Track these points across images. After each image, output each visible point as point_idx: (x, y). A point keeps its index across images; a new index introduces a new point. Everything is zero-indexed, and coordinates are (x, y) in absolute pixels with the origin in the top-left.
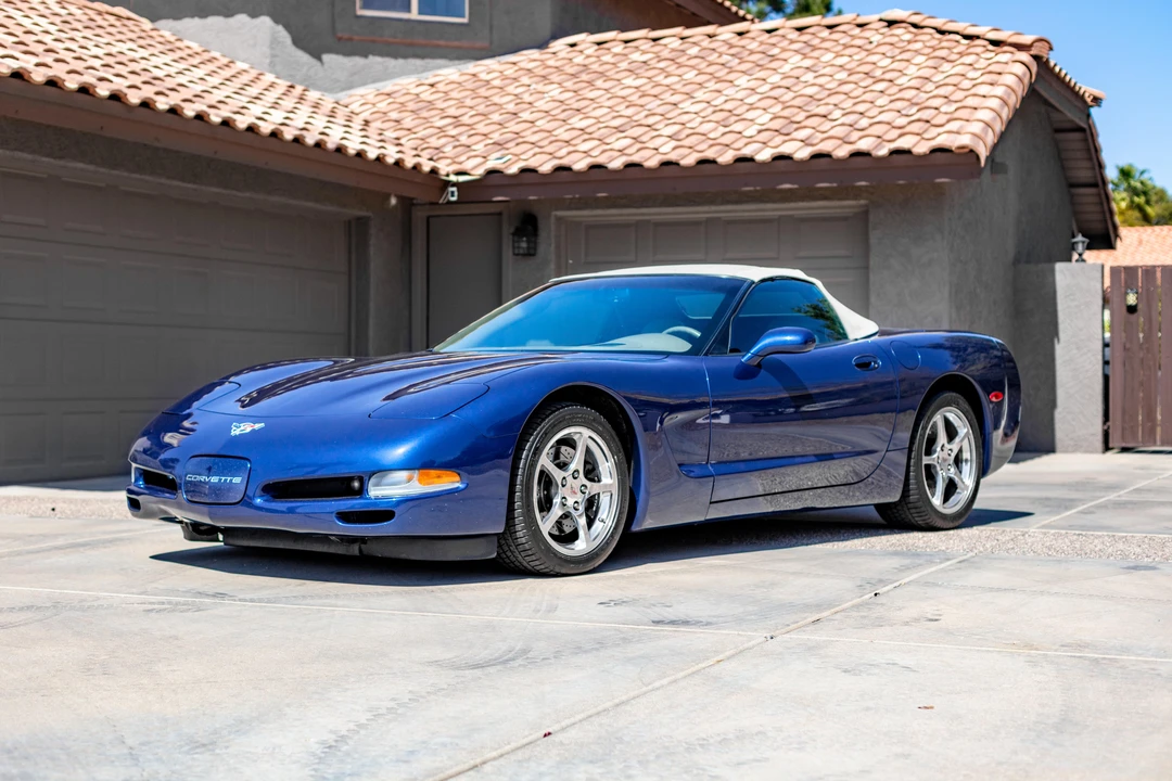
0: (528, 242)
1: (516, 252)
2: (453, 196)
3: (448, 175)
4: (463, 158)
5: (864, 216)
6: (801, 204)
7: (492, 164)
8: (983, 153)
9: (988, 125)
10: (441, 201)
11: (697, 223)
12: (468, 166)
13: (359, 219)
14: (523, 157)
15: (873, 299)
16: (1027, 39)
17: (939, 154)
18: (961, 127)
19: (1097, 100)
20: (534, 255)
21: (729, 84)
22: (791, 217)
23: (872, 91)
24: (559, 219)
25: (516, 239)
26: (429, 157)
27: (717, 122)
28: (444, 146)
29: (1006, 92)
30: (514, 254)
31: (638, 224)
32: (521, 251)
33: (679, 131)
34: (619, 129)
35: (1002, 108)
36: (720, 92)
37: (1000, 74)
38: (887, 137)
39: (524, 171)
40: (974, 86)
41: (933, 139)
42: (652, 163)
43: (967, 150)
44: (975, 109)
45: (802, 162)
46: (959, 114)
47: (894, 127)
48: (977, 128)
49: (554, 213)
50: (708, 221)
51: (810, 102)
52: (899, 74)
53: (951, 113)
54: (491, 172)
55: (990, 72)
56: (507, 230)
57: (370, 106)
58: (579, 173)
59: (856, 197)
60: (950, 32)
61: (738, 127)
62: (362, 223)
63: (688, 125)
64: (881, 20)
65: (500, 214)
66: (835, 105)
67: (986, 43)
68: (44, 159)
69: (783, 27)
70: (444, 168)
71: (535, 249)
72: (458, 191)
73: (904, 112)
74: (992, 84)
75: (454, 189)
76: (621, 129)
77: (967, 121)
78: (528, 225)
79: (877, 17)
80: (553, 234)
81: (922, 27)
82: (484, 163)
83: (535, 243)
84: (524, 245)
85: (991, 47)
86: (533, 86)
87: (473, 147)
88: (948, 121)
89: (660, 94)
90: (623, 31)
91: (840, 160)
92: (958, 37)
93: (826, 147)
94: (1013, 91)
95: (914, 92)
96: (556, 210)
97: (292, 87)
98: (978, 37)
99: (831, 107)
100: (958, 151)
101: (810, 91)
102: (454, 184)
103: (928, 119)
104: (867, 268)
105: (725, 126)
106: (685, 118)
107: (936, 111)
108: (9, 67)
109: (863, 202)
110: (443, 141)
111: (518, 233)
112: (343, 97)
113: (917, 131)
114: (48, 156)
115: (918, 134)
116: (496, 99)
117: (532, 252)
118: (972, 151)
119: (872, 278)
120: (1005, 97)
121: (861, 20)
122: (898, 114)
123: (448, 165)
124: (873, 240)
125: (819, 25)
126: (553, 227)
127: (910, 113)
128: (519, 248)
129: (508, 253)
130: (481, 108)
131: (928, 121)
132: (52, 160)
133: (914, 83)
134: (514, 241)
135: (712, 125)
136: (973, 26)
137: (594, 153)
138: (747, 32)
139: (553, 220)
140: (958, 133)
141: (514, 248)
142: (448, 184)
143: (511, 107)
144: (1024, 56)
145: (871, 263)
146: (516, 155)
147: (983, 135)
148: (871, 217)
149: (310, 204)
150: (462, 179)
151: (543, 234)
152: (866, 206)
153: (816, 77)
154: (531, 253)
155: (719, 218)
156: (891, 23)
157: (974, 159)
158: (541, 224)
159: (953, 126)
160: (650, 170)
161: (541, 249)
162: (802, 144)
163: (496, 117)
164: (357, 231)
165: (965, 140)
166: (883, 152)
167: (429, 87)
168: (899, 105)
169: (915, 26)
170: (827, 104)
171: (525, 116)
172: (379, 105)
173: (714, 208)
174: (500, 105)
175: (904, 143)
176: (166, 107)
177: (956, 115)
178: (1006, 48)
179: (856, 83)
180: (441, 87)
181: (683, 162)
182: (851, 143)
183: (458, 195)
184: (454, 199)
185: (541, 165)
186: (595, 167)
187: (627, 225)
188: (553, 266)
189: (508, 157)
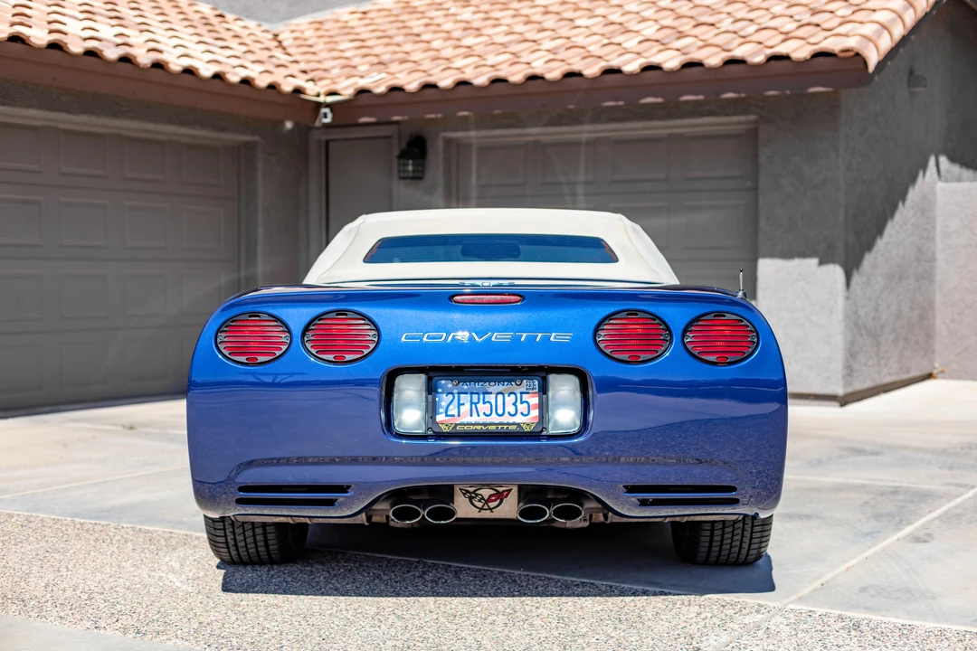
0: (413, 164)
1: (402, 175)
3: (318, 95)
4: (342, 78)
5: (754, 132)
6: (686, 121)
7: (363, 83)
8: (873, 59)
9: (885, 28)
10: (316, 124)
12: (340, 87)
13: (246, 144)
14: (398, 75)
15: (762, 224)
17: (821, 59)
18: (853, 29)
20: (420, 178)
22: (681, 135)
24: (449, 142)
25: (402, 161)
26: (310, 77)
28: (333, 67)
30: (401, 178)
31: (527, 146)
32: (406, 175)
33: (561, 45)
34: (504, 45)
35: (905, 9)
38: (769, 43)
39: (391, 89)
41: (819, 42)
42: (518, 77)
43: (851, 54)
44: (874, 10)
45: (671, 72)
47: (780, 33)
48: (869, 29)
49: (441, 135)
53: (846, 16)
54: (362, 92)
56: (396, 152)
58: (445, 90)
59: (744, 112)
61: (620, 39)
62: (249, 146)
63: (573, 39)
65: (389, 137)
66: (728, 14)
70: (313, 89)
71: (423, 172)
72: (332, 111)
73: (796, 17)
75: (327, 110)
76: (506, 45)
77: (861, 23)
78: (416, 149)
80: (440, 155)
82: (356, 82)
83: (423, 166)
84: (410, 168)
87: (359, 68)
88: (841, 24)
91: (712, 69)
93: (697, 55)
96: (445, 131)
99: (723, 16)
100: (843, 54)
102: (327, 105)
103: (819, 22)
104: (756, 189)
106: (574, 32)
107: (832, 15)
109: (752, 117)
110: (336, 62)
111: (404, 155)
112: (281, 26)
113: (802, 36)
115: (803, 39)
116: (410, 23)
117: (420, 175)
118: (858, 54)
119: (761, 200)
122: (789, 20)
123: (321, 87)
124: (763, 159)
126: (440, 150)
127: (802, 18)
128: (404, 171)
131: (818, 25)
134: (399, 165)
137: (466, 70)
139: (441, 141)
140: (847, 35)
141: (399, 171)
142: (319, 105)
145: (761, 184)
146: (392, 74)
147: (874, 37)
148: (760, 135)
150: (333, 99)
151: (431, 156)
152: (755, 122)
154: (418, 177)
157: (862, 65)
158: (429, 145)
159: (843, 29)
161: (429, 171)
162: (677, 53)
164: (245, 156)
165: (852, 43)
166: (760, 59)
167: (361, 15)
168: (794, 10)
171: (426, 36)
172: (305, 32)
173: (598, 127)
174: (410, 28)
175: (782, 49)
177: (853, 18)
180: (371, 14)
181: (549, 76)
182: (729, 51)
183: (333, 118)
184: (328, 120)
185: (409, 83)
186: (461, 83)
187: (516, 147)
188: (441, 189)
189: (384, 76)
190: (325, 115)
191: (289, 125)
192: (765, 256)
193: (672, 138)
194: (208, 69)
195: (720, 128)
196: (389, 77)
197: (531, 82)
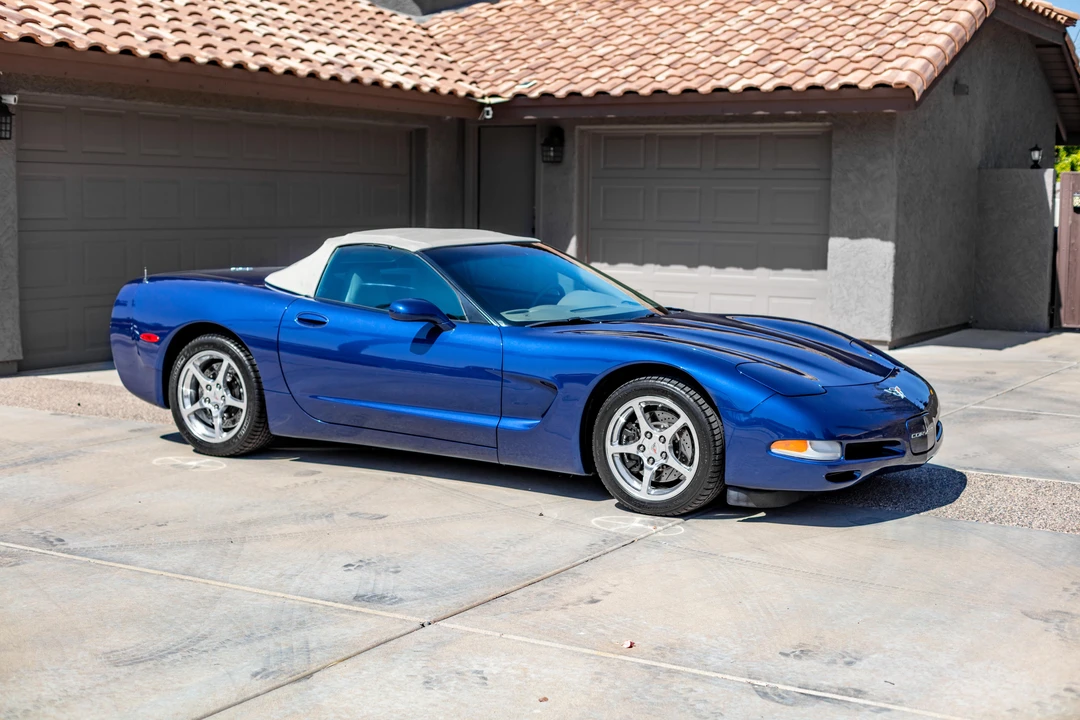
0: (554, 151)
1: (545, 159)
2: (488, 114)
3: (483, 97)
4: (500, 81)
5: (827, 137)
7: (519, 89)
8: (918, 87)
9: (929, 61)
10: (478, 119)
11: (693, 138)
12: (499, 90)
13: (418, 131)
14: (547, 82)
15: (833, 207)
17: (880, 89)
18: (906, 64)
19: (1072, 21)
20: (559, 162)
21: (734, 14)
22: (771, 133)
23: (845, 25)
24: (582, 132)
25: (545, 148)
26: (472, 80)
27: (710, 52)
28: (489, 69)
29: (956, 29)
30: (544, 162)
31: (647, 138)
32: (548, 159)
33: (678, 60)
34: (630, 57)
35: (948, 43)
36: (723, 22)
37: (957, 10)
38: (842, 72)
39: (544, 95)
40: (931, 22)
41: (880, 74)
42: (647, 90)
43: (903, 87)
44: (924, 45)
45: (767, 93)
46: (910, 51)
47: (851, 61)
48: (917, 64)
49: (577, 127)
50: (704, 136)
51: (793, 34)
52: (875, 8)
53: (904, 48)
54: (518, 96)
55: (948, 9)
56: (540, 140)
57: (445, 28)
58: (587, 98)
59: (822, 120)
61: (724, 58)
62: (420, 135)
63: (687, 54)
65: (535, 126)
66: (811, 38)
68: (116, 101)
70: (478, 92)
71: (562, 157)
72: (492, 110)
73: (864, 47)
74: (946, 21)
75: (489, 109)
76: (633, 57)
77: (913, 57)
78: (555, 136)
80: (577, 145)
82: (513, 87)
83: (562, 152)
84: (552, 154)
86: (579, 12)
87: (512, 71)
88: (898, 57)
89: (675, 23)
91: (798, 92)
93: (787, 80)
94: (963, 27)
95: (880, 27)
96: (580, 125)
97: (381, 13)
99: (808, 40)
100: (897, 87)
101: (795, 23)
102: (489, 105)
103: (881, 54)
104: (829, 179)
105: (717, 56)
106: (687, 47)
107: (892, 47)
108: (53, 38)
109: (827, 124)
110: (490, 64)
111: (547, 143)
112: (428, 20)
113: (867, 67)
114: (119, 98)
115: (867, 70)
116: (546, 25)
118: (908, 87)
119: (833, 189)
120: (953, 34)
122: (860, 49)
123: (484, 89)
124: (835, 157)
126: (577, 139)
127: (870, 48)
128: (547, 156)
130: (531, 34)
131: (880, 57)
132: (123, 101)
133: (882, 19)
134: (543, 151)
135: (706, 55)
137: (603, 80)
139: (576, 133)
140: (901, 69)
141: (544, 156)
142: (484, 105)
143: (554, 33)
145: (833, 176)
146: (542, 80)
147: (921, 72)
148: (834, 137)
149: (370, 122)
150: (494, 100)
151: (568, 145)
152: (830, 126)
153: (806, 10)
154: (558, 160)
155: (712, 134)
157: (911, 96)
158: (567, 135)
159: (898, 63)
160: (644, 97)
161: (567, 157)
162: (772, 76)
163: (539, 42)
164: (417, 140)
165: (903, 77)
166: (834, 86)
167: (496, 11)
168: (863, 39)
170: (804, 37)
171: (563, 42)
172: (453, 27)
173: (705, 126)
174: (546, 30)
175: (851, 79)
176: (206, 60)
177: (906, 52)
179: (836, 17)
180: (507, 12)
181: (671, 91)
182: (812, 76)
183: (493, 115)
184: (489, 117)
185: (558, 90)
186: (600, 93)
187: (637, 138)
188: (576, 171)
189: (535, 82)
190: (488, 112)
191: (448, 117)
192: (834, 235)
193: (762, 136)
194: (408, 83)
196: (539, 83)
197: (656, 95)
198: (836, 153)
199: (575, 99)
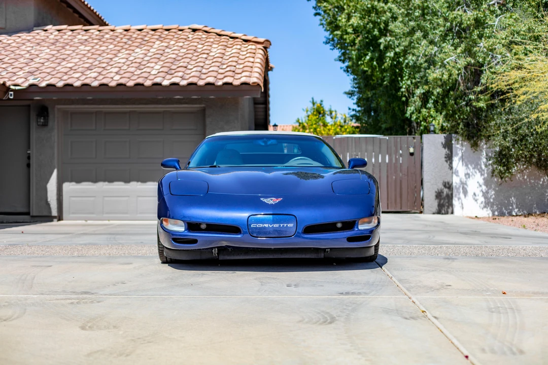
0: (44, 119)
1: (39, 124)
2: (11, 96)
3: (9, 86)
4: (14, 78)
5: (203, 111)
7: (30, 82)
10: (4, 99)
12: (19, 81)
14: (45, 79)
16: (262, 40)
17: (244, 85)
21: (133, 51)
22: (168, 111)
23: (201, 58)
24: (59, 109)
27: (136, 67)
30: (37, 125)
31: (97, 113)
32: (41, 124)
33: (119, 71)
34: (88, 69)
36: (129, 54)
37: (254, 53)
38: (218, 77)
39: (48, 85)
40: (246, 58)
41: (239, 79)
42: (113, 84)
43: (256, 84)
44: (252, 67)
45: (183, 86)
47: (219, 73)
48: (257, 75)
49: (56, 106)
50: (130, 112)
51: (175, 61)
52: (210, 51)
53: (242, 68)
54: (31, 86)
55: (250, 53)
56: (33, 113)
58: (77, 87)
59: (200, 104)
60: (224, 35)
61: (147, 70)
63: (122, 68)
64: (189, 28)
65: (29, 106)
66: (188, 63)
67: (242, 41)
69: (146, 29)
70: (7, 82)
71: (47, 122)
72: (14, 94)
73: (221, 67)
74: (253, 58)
75: (12, 93)
76: (90, 68)
77: (251, 72)
78: (43, 111)
79: (187, 27)
80: (56, 116)
81: (210, 33)
82: (26, 81)
83: (48, 119)
84: (42, 121)
85: (244, 43)
86: (34, 48)
87: (17, 74)
88: (243, 72)
89: (101, 54)
90: (69, 25)
91: (200, 87)
92: (228, 38)
93: (193, 81)
95: (221, 59)
96: (58, 105)
98: (237, 38)
99: (186, 63)
100: (253, 84)
102: (12, 90)
103: (234, 70)
105: (140, 70)
106: (119, 65)
107: (235, 68)
109: (203, 105)
111: (40, 115)
113: (232, 75)
115: (232, 77)
118: (258, 84)
121: (181, 28)
122: (218, 68)
123: (9, 81)
125: (162, 29)
126: (56, 113)
127: (224, 68)
128: (40, 122)
129: (33, 125)
130: (12, 56)
133: (218, 55)
134: (37, 119)
135: (134, 69)
136: (234, 33)
137: (82, 79)
138: (129, 30)
139: (56, 110)
140: (250, 77)
141: (37, 122)
142: (8, 89)
143: (27, 56)
144: (260, 46)
145: (207, 132)
146: (42, 78)
147: (260, 78)
148: (207, 112)
150: (17, 88)
151: (51, 116)
152: (204, 107)
153: (172, 51)
154: (45, 125)
156: (194, 30)
158: (50, 110)
159: (246, 74)
160: (112, 87)
161: (50, 123)
162: (181, 79)
163: (22, 60)
165: (254, 80)
166: (220, 83)
168: (217, 64)
169: (206, 32)
170: (184, 62)
171: (37, 60)
173: (134, 106)
174: (22, 55)
175: (227, 80)
177: (245, 69)
178: (251, 43)
179: (192, 54)
181: (128, 84)
183: (14, 96)
184: (12, 97)
185: (57, 83)
186: (85, 85)
187: (91, 113)
188: (56, 131)
189: (39, 79)
193: (164, 112)
195: (186, 109)
196: (42, 80)
197: (119, 87)
198: (208, 121)
199: (69, 88)
